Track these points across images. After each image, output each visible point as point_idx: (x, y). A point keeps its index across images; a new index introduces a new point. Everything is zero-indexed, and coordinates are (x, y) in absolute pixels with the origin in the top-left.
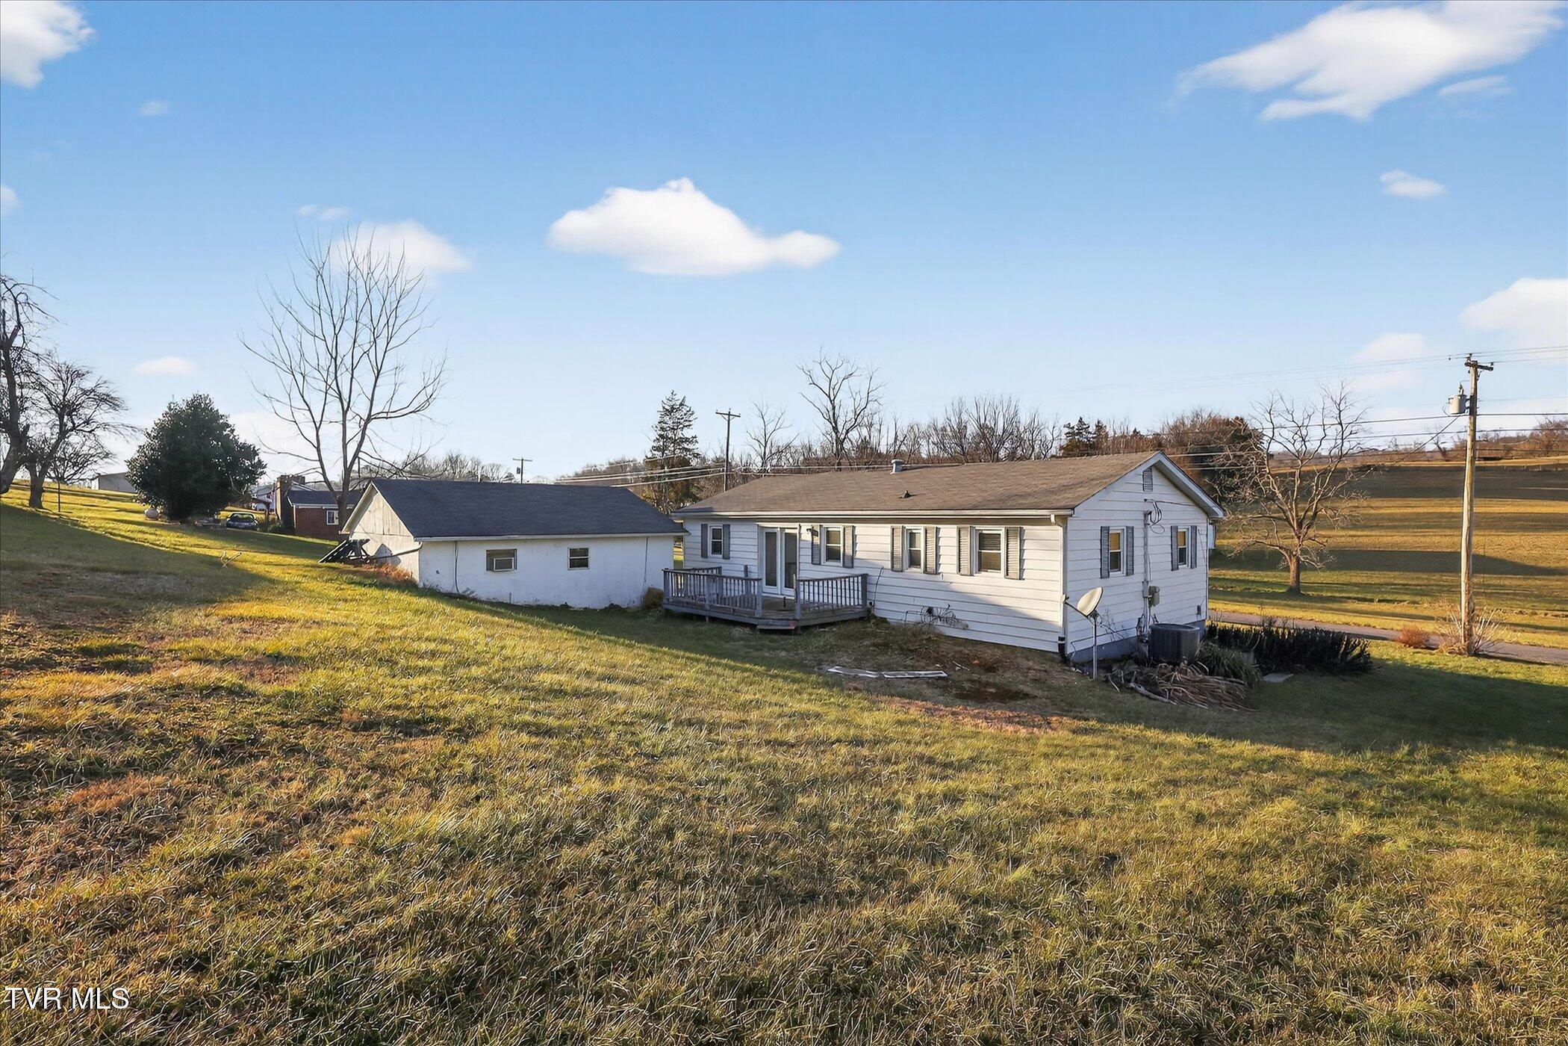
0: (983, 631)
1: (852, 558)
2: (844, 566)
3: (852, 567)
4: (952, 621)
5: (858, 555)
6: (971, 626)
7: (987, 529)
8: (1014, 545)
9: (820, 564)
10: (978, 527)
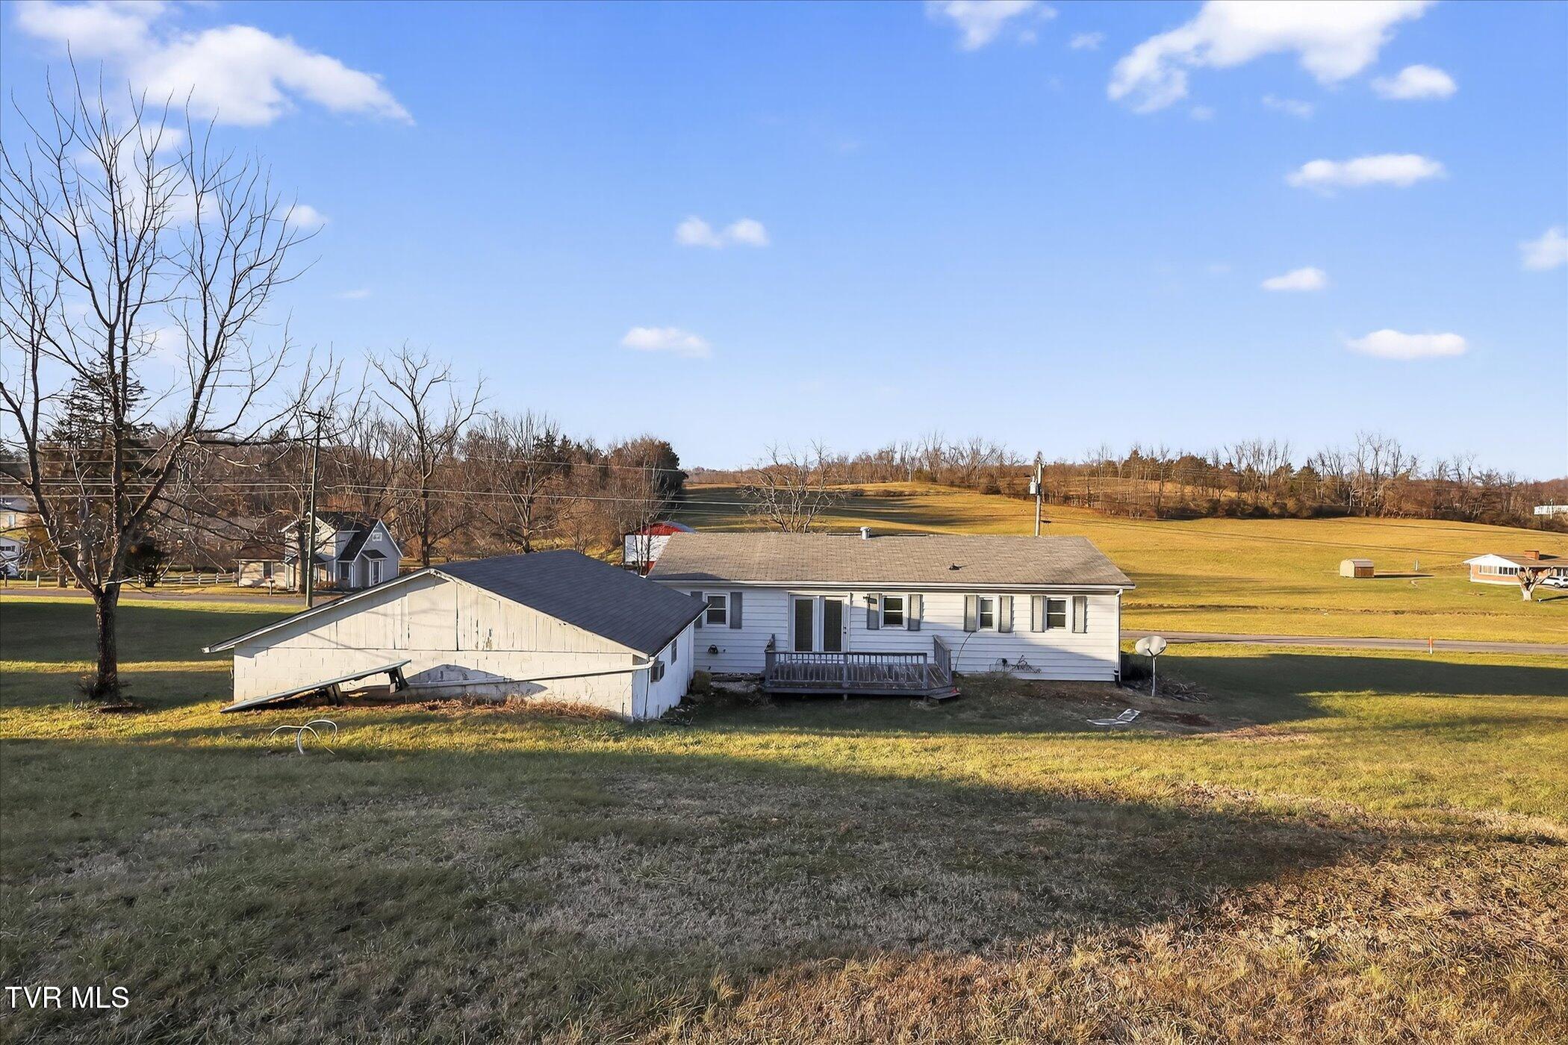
0: (1053, 673)
1: (919, 622)
2: (909, 630)
3: (919, 630)
4: (1022, 666)
5: (925, 619)
6: (1043, 670)
7: (1054, 597)
8: (1080, 610)
9: (878, 629)
10: (1048, 596)
